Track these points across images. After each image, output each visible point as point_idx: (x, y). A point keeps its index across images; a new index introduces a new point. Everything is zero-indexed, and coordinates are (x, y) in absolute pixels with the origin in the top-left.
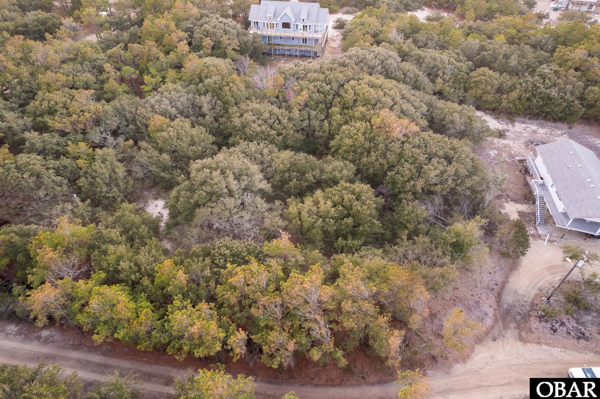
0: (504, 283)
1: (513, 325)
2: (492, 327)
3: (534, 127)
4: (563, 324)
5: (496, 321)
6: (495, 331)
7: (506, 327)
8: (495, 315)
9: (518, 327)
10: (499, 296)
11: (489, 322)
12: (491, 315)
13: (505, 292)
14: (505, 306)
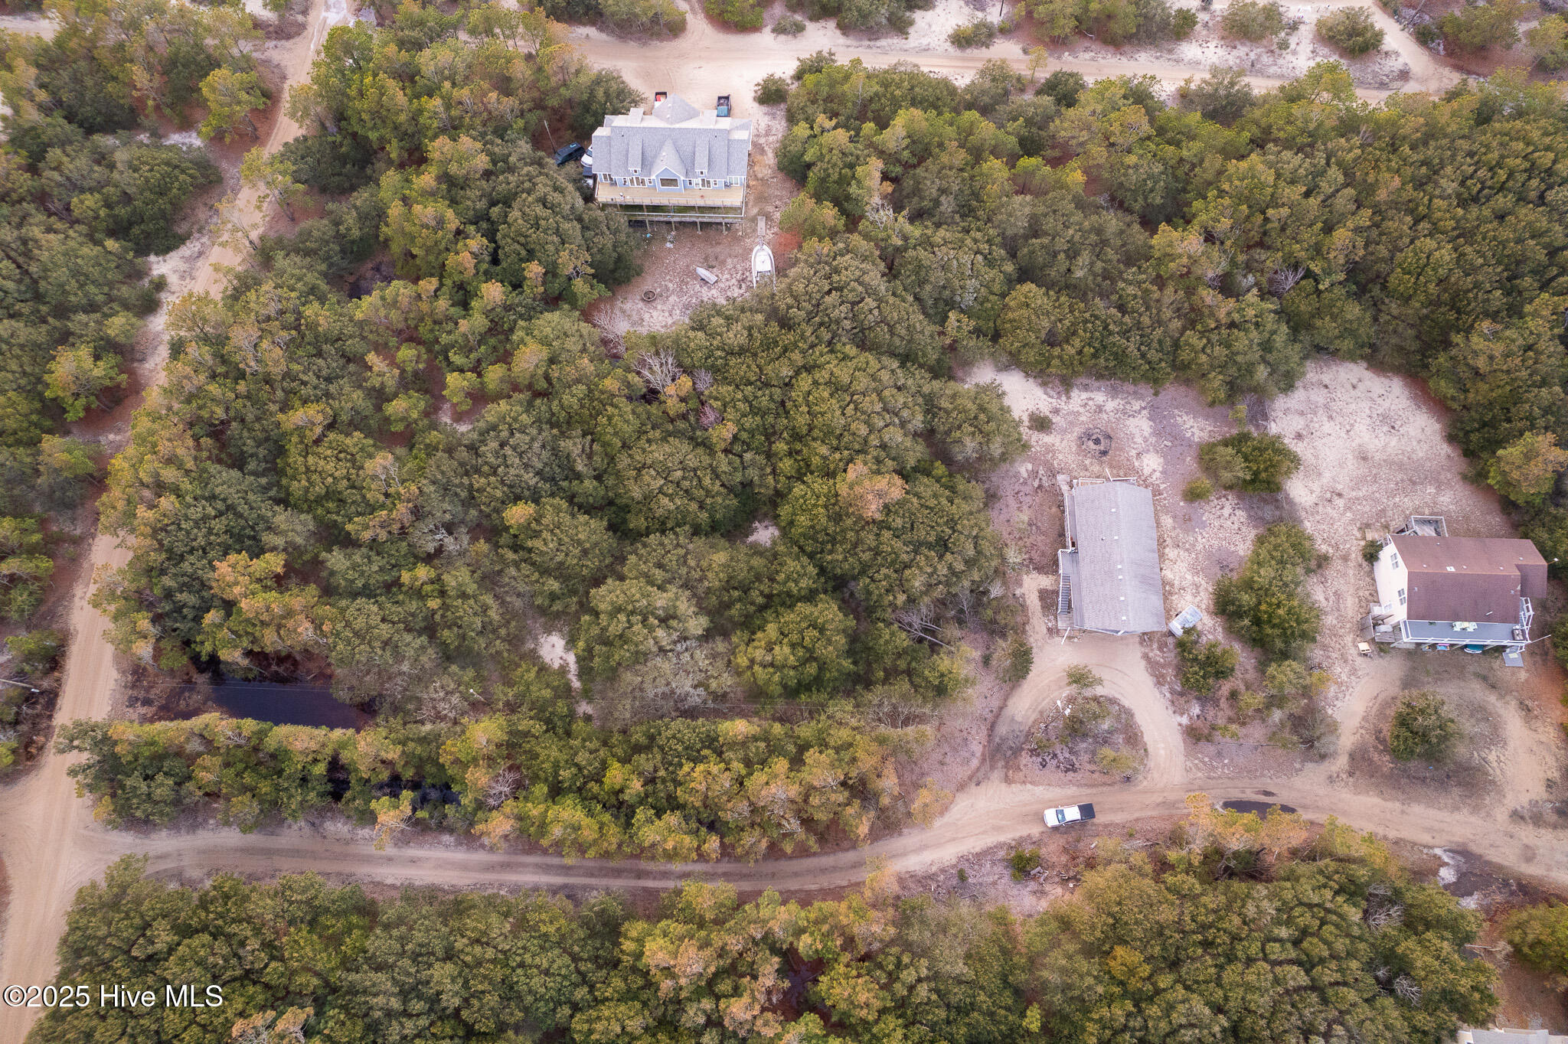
0: (1001, 708)
1: (1001, 764)
2: (978, 769)
3: (1100, 397)
4: (1055, 756)
5: (983, 760)
6: (980, 775)
7: (992, 768)
8: (983, 754)
9: (1007, 767)
10: (992, 727)
11: (975, 763)
12: (978, 754)
13: (1001, 719)
14: (997, 740)
